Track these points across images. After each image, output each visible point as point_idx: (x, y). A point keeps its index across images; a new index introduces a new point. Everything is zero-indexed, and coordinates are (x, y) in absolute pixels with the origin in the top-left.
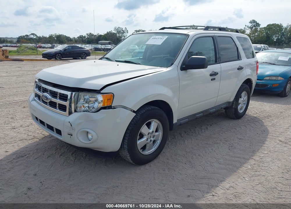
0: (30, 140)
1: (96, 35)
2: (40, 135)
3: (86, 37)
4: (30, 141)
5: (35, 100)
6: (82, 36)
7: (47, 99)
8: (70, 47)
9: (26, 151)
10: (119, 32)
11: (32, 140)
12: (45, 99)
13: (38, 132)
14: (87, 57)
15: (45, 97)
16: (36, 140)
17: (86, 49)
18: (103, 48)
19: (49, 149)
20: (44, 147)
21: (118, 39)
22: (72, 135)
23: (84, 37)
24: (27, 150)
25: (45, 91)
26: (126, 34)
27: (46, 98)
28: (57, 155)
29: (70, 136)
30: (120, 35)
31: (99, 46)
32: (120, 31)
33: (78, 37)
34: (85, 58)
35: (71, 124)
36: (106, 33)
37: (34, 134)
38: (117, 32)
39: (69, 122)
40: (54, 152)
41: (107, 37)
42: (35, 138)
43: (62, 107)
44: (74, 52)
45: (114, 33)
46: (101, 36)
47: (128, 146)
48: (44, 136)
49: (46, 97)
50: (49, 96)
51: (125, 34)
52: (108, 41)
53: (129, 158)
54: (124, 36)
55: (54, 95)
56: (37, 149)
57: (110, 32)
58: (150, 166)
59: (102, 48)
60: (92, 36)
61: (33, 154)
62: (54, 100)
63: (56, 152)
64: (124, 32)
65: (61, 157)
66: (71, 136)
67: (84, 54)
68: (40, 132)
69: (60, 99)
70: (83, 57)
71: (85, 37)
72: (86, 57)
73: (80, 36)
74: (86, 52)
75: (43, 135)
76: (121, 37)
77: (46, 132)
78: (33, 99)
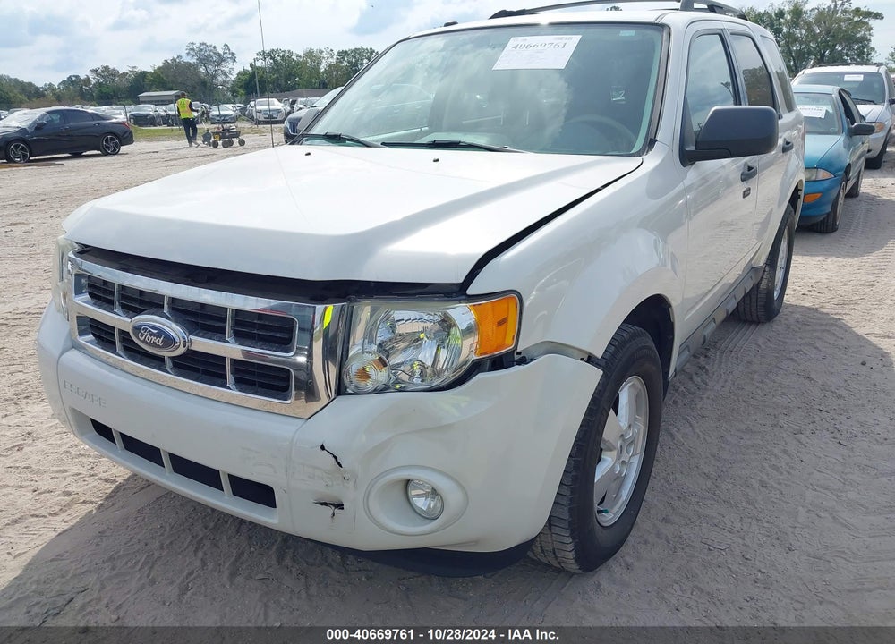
0: (55, 514)
1: (125, 74)
2: (93, 482)
3: (93, 82)
4: (58, 518)
5: (76, 346)
6: (77, 77)
7: (169, 341)
8: (56, 117)
9: (63, 577)
10: (204, 60)
11: (64, 516)
12: (154, 345)
13: (74, 469)
14: (124, 149)
15: (158, 336)
16: (81, 510)
17: (114, 120)
18: (163, 114)
19: (162, 548)
20: (134, 541)
21: (204, 84)
22: (340, 506)
23: (84, 81)
24: (68, 571)
25: (142, 302)
26: (230, 66)
27: (159, 341)
28: (216, 574)
29: (330, 510)
30: (211, 69)
31: (148, 110)
32: (209, 57)
33: (64, 83)
34: (115, 150)
35: (335, 458)
36: (161, 65)
37: (62, 486)
38: (199, 59)
39: (323, 448)
40: (198, 563)
41: (168, 77)
42: (73, 502)
43: (260, 375)
44: (71, 133)
45: (190, 65)
46: (144, 74)
47: (571, 510)
48: (114, 486)
49: (161, 333)
50: (174, 329)
51: (226, 67)
52: (171, 89)
53: (571, 555)
54: (225, 74)
55: (202, 320)
56: (111, 559)
57: (174, 60)
58: (629, 567)
59: (159, 116)
60: (115, 76)
61: (103, 587)
62: (204, 344)
63: (204, 563)
64: (222, 59)
65: (239, 579)
66: (337, 511)
67: (112, 139)
68: (84, 471)
69: (241, 337)
70: (108, 148)
71: (87, 80)
72: (118, 146)
73: (70, 78)
74: (115, 131)
75: (106, 480)
76: (214, 77)
77: (118, 467)
78: (70, 344)
